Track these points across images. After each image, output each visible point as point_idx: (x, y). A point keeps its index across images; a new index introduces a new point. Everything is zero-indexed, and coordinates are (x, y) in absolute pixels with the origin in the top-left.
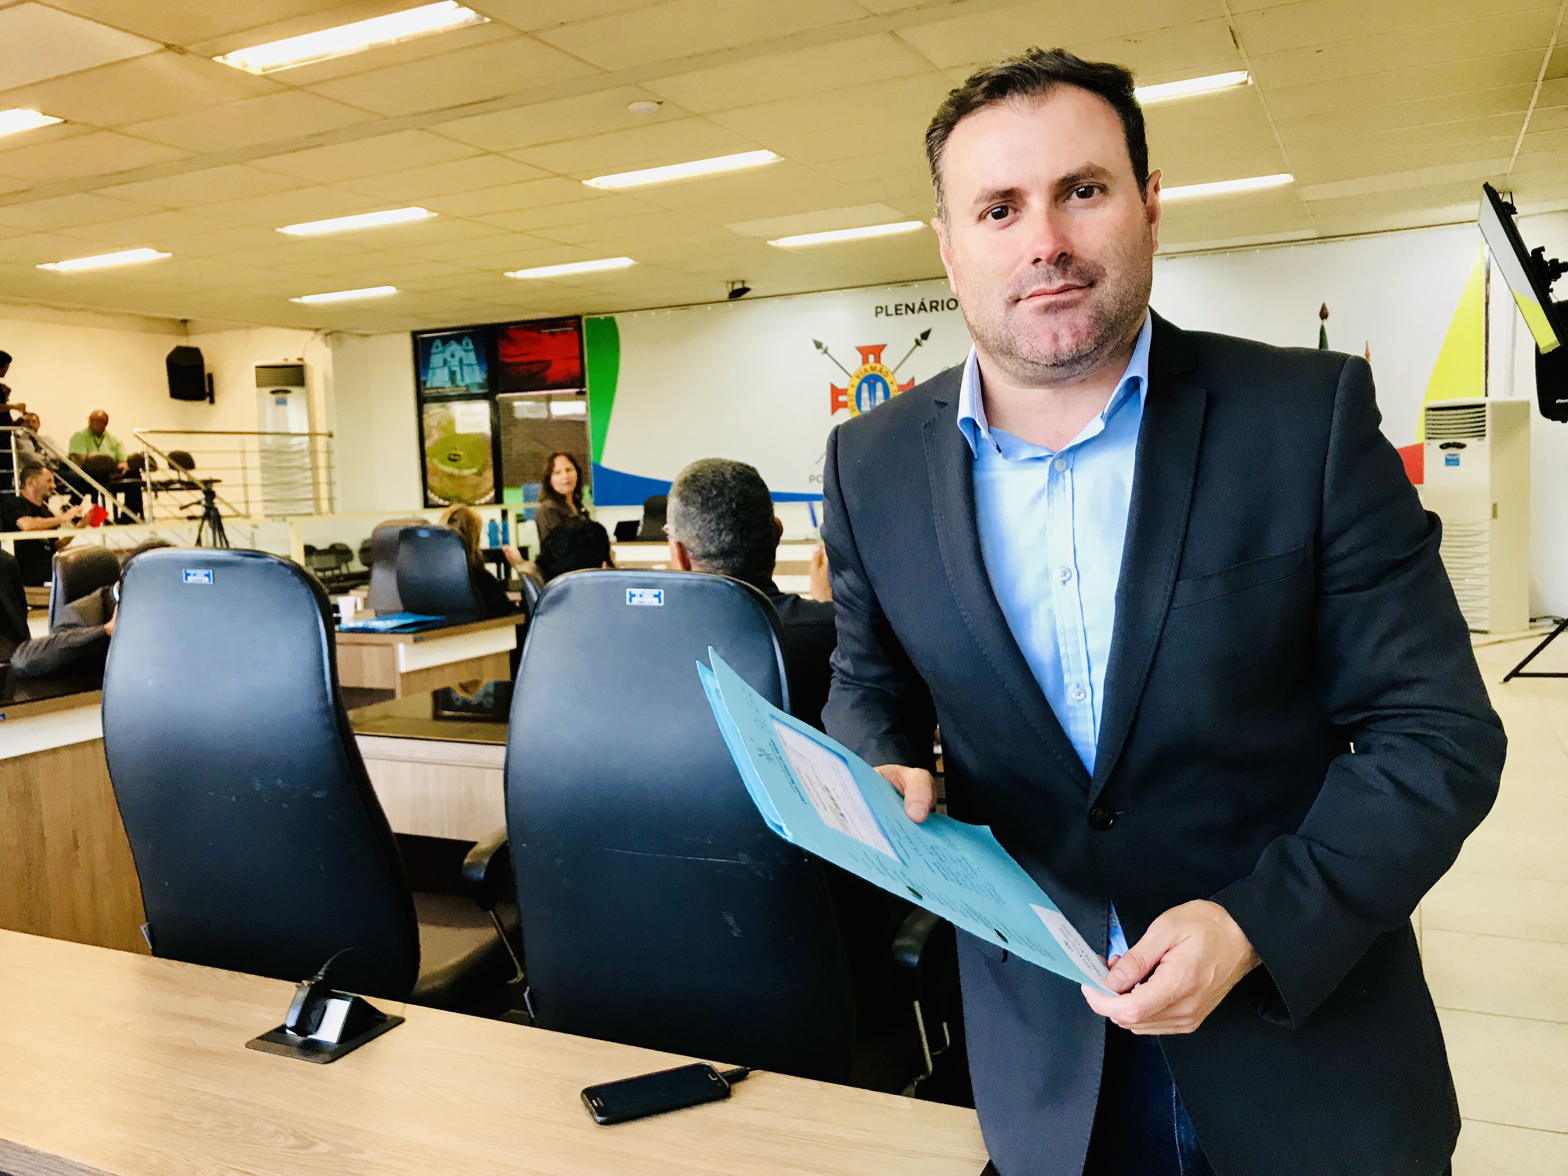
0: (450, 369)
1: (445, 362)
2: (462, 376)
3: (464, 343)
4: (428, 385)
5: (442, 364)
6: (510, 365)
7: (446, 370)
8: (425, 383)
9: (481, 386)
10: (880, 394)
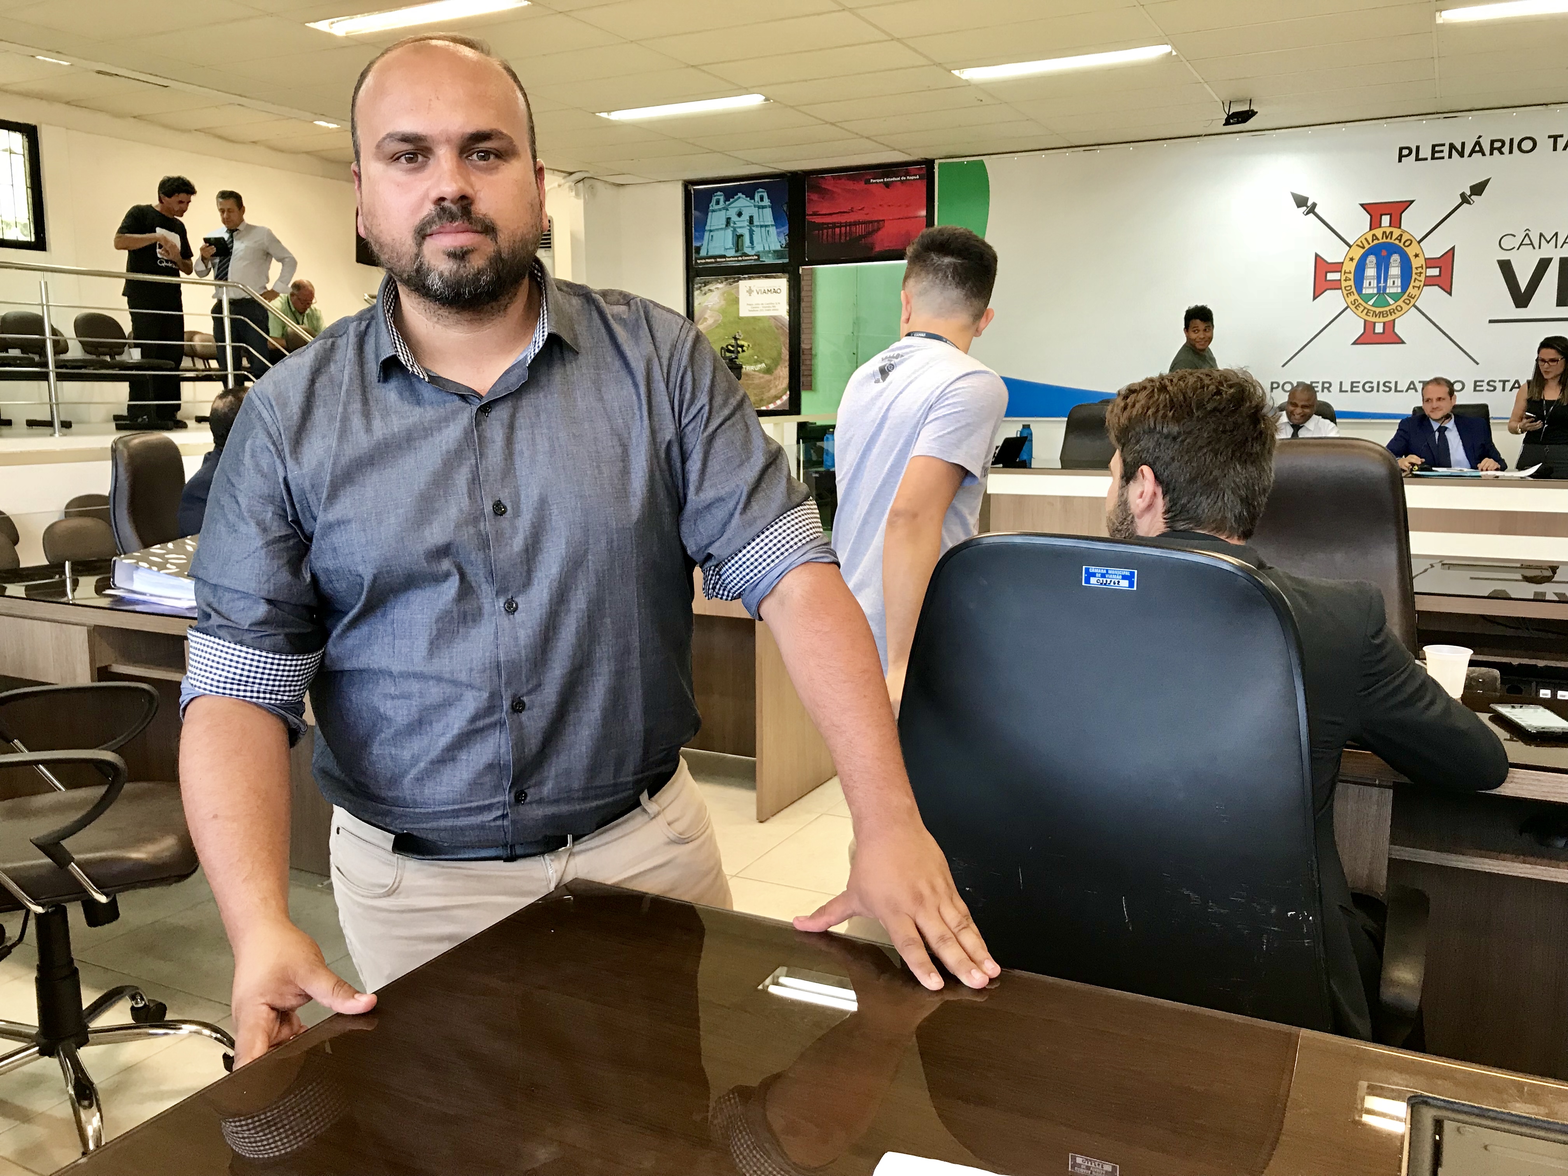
0: (735, 230)
1: (728, 220)
2: (752, 242)
3: (757, 197)
4: (703, 253)
5: (724, 226)
6: (821, 226)
7: (729, 232)
8: (698, 250)
9: (778, 254)
10: (1395, 270)
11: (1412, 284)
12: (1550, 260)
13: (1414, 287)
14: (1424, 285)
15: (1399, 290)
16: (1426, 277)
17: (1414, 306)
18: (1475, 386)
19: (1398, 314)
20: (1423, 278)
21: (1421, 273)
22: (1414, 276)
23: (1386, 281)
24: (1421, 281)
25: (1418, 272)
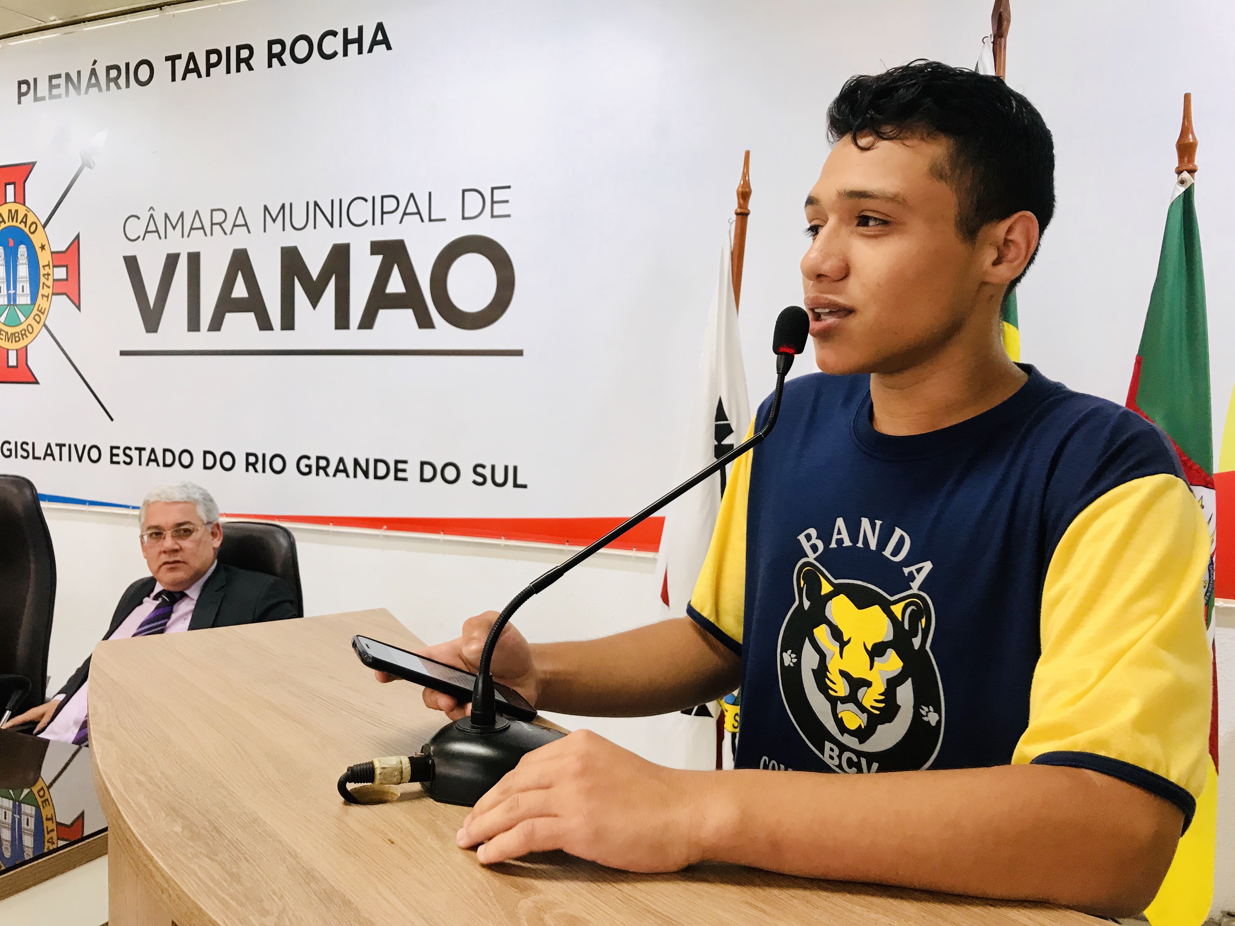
10: (23, 270)
11: (41, 292)
12: (177, 256)
13: (43, 296)
14: (53, 294)
15: (29, 302)
16: (54, 280)
17: (45, 325)
18: (112, 455)
19: (31, 337)
21: (48, 275)
22: (42, 280)
23: (15, 288)
24: (49, 287)
25: (46, 272)
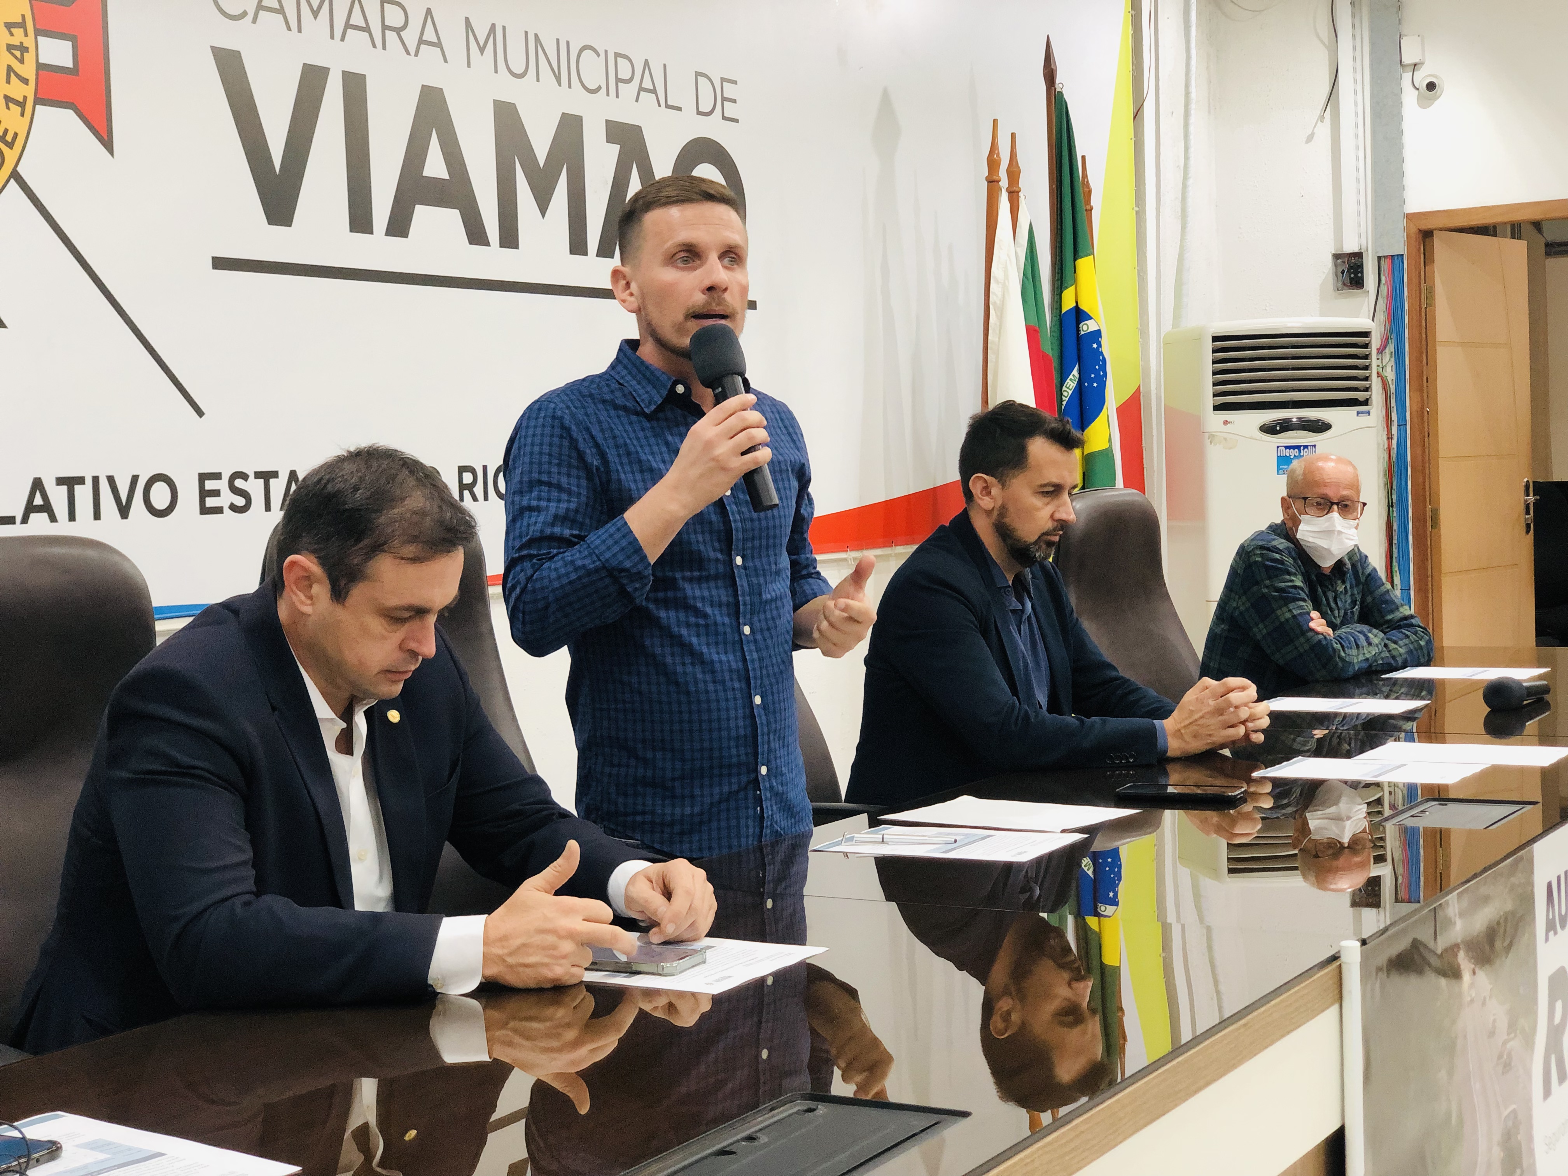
11: (4, 88)
12: (324, 73)
13: (8, 99)
16: (39, 67)
17: (15, 175)
18: (204, 494)
20: (28, 70)
21: (24, 49)
22: (7, 59)
24: (26, 81)
25: (15, 41)
